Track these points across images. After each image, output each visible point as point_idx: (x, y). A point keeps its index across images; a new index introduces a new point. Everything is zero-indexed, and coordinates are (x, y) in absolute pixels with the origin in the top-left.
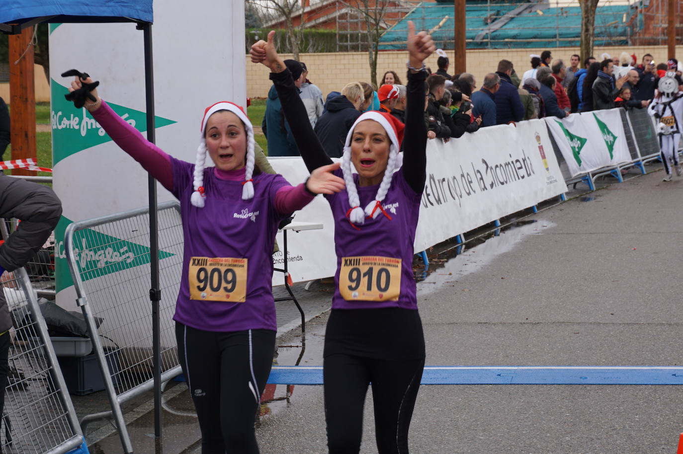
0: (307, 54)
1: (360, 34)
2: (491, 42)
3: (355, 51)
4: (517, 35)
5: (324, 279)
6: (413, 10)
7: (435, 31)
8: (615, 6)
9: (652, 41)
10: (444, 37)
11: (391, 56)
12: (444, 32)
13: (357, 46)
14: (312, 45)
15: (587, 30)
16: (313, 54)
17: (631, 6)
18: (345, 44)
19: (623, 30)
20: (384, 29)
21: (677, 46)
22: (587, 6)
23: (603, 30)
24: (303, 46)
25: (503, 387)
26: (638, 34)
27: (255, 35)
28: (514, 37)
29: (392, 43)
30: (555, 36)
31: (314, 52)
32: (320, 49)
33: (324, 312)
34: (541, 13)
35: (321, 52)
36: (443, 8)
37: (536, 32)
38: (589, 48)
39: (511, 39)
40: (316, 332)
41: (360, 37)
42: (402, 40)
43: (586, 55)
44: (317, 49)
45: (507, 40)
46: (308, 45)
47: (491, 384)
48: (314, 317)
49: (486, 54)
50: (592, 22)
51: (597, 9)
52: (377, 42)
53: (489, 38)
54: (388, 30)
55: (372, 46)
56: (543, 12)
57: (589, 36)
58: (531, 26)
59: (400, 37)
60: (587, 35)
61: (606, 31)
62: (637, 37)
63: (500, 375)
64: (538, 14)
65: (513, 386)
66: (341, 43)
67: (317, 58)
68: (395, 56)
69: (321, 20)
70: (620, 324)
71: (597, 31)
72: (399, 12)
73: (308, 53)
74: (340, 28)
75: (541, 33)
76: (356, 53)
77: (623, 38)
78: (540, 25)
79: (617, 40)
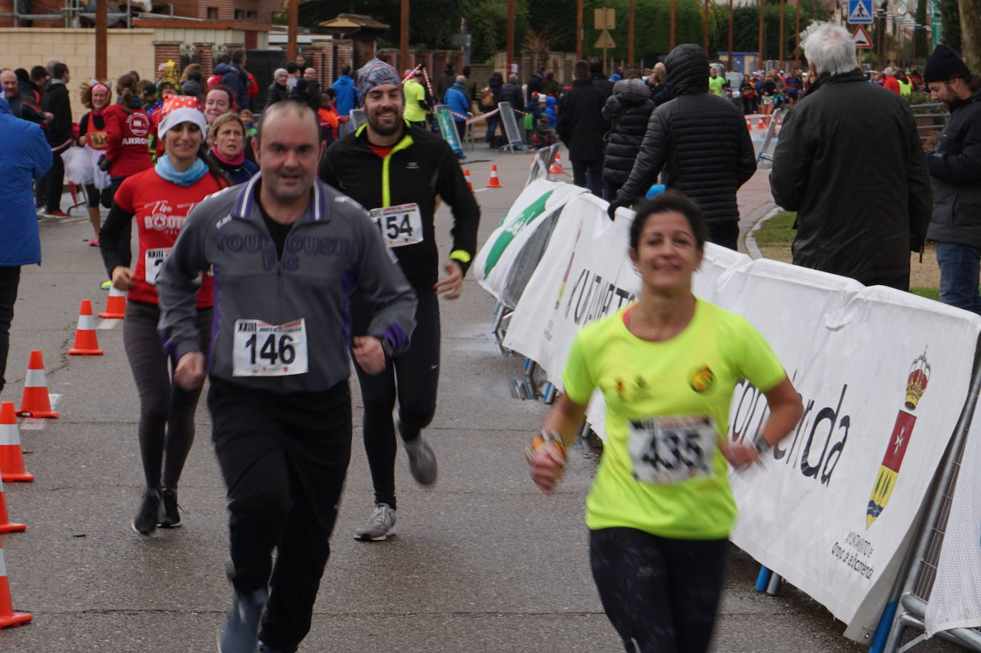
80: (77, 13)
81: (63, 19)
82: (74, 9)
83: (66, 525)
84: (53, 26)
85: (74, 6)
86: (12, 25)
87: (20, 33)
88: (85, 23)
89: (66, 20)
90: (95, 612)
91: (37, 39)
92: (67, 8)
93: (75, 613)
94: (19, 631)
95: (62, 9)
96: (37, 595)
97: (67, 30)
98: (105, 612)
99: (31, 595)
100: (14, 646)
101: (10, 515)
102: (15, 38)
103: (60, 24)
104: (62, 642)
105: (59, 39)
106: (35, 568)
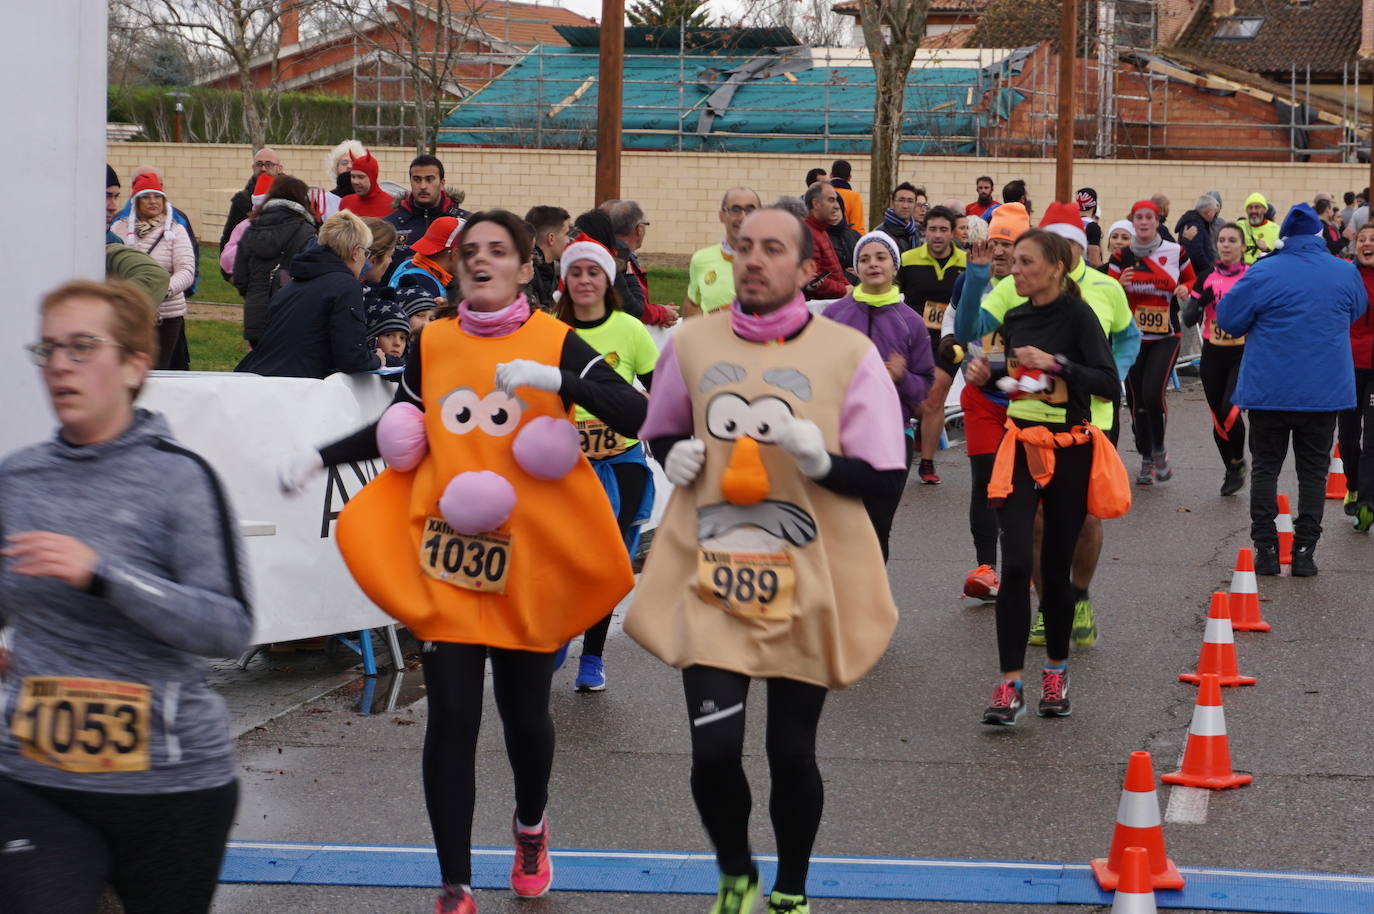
0: (286, 146)
1: (402, 109)
2: (683, 137)
3: (391, 145)
4: (740, 124)
5: (277, 644)
6: (520, 60)
7: (566, 108)
8: (951, 70)
9: (1026, 147)
10: (584, 121)
11: (467, 158)
12: (583, 110)
13: (397, 132)
14: (299, 127)
15: (886, 119)
16: (298, 147)
17: (985, 70)
18: (370, 127)
19: (965, 122)
20: (457, 98)
21: (1076, 161)
22: (888, 68)
23: (924, 119)
24: (279, 129)
25: (654, 900)
26: (997, 132)
27: (176, 100)
28: (734, 128)
29: (472, 130)
30: (821, 130)
31: (303, 143)
32: (314, 136)
33: (274, 718)
34: (793, 78)
35: (316, 144)
36: (584, 59)
37: (780, 120)
38: (891, 157)
39: (728, 131)
40: (252, 764)
41: (403, 114)
42: (492, 125)
43: (882, 174)
44: (309, 137)
45: (718, 132)
46: (291, 127)
47: (628, 892)
48: (251, 727)
49: (672, 162)
50: (897, 101)
51: (910, 76)
52: (436, 127)
53: (681, 126)
54: (465, 102)
55: (424, 134)
56: (798, 78)
57: (890, 131)
58: (771, 105)
59: (490, 118)
60: (888, 128)
61: (929, 124)
62: (996, 138)
63: (648, 872)
64: (788, 80)
65: (675, 897)
66: (361, 127)
67: (307, 155)
68: (477, 158)
69: (322, 74)
70: (920, 763)
71: (909, 121)
72: (488, 64)
73: (291, 144)
74: (362, 93)
75: (792, 123)
76: (392, 149)
77: (965, 139)
78: (789, 104)
79: (953, 142)
80: (1355, 148)
81: (1340, 154)
82: (1352, 144)
83: (1299, 680)
84: (1330, 161)
85: (1352, 141)
86: (1288, 160)
87: (1295, 167)
88: (1362, 159)
89: (1344, 154)
90: (1320, 776)
91: (1313, 173)
92: (1344, 144)
93: (1298, 777)
94: (1237, 794)
95: (1340, 144)
96: (1260, 755)
97: (1343, 165)
98: (1330, 777)
99: (1254, 754)
100: (1230, 810)
101: (1239, 667)
102: (1290, 173)
103: (1337, 159)
104: (1280, 807)
105: (1334, 174)
106: (1262, 725)
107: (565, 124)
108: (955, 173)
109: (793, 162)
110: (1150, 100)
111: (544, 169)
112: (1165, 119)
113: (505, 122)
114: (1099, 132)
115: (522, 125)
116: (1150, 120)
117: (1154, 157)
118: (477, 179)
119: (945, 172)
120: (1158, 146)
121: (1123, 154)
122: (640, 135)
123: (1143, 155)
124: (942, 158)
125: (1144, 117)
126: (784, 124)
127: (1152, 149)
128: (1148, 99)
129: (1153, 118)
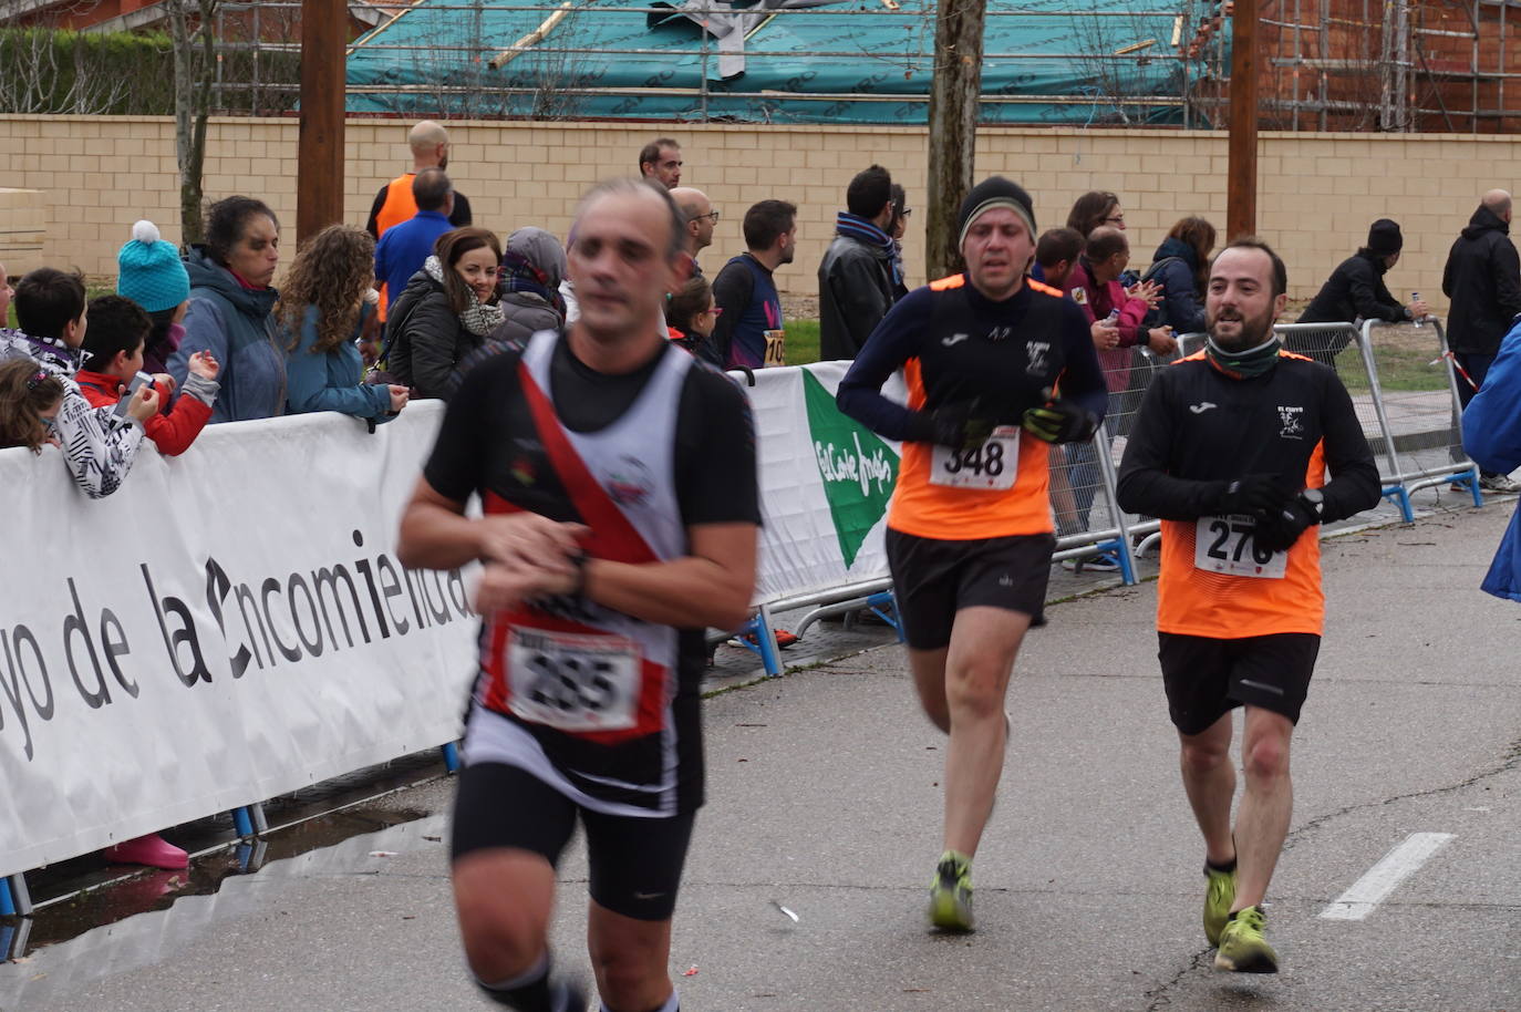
0: (61, 117)
1: (255, 55)
2: (710, 99)
4: (803, 78)
7: (522, 53)
10: (544, 75)
13: (248, 94)
14: (86, 85)
16: (85, 117)
19: (1168, 73)
23: (1096, 69)
24: (53, 88)
26: (1220, 90)
28: (793, 84)
29: (369, 88)
31: (91, 111)
32: (111, 101)
35: (112, 113)
37: (868, 69)
39: (783, 90)
41: (256, 63)
42: (401, 82)
44: (103, 101)
45: (765, 93)
46: (70, 83)
53: (705, 84)
54: (361, 44)
64: (884, 7)
67: (93, 131)
73: (72, 113)
75: (884, 75)
76: (230, 120)
77: (1162, 100)
78: (883, 45)
79: (1144, 106)
107: (519, 80)
108: (1141, 155)
109: (878, 139)
110: (1476, 39)
111: (476, 153)
112: (1501, 68)
113: (418, 76)
114: (1385, 87)
115: (446, 81)
116: (1476, 70)
117: (1482, 130)
118: (367, 168)
119: (1126, 154)
120: (1490, 112)
121: (1427, 125)
122: (640, 97)
123: (1464, 126)
124: (1121, 132)
125: (1468, 67)
126: (874, 77)
127: (1479, 118)
128: (1473, 35)
129: (1479, 67)
